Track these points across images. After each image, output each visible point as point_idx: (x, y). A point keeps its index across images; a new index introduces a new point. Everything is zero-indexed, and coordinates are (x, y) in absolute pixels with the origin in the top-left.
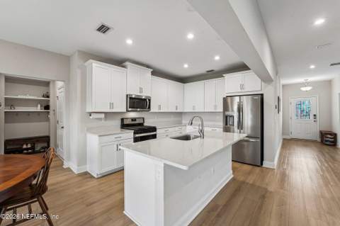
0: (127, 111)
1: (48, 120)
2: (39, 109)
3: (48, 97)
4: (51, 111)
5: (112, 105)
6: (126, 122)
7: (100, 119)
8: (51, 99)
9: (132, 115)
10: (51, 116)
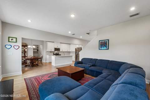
0: (54, 51)
1: (38, 53)
2: (36, 51)
3: (38, 48)
5: (51, 50)
6: (54, 53)
9: (56, 52)
10: (39, 52)
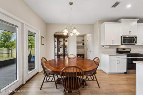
0: (121, 44)
3: (84, 41)
4: (85, 45)
7: (107, 48)
8: (85, 41)
